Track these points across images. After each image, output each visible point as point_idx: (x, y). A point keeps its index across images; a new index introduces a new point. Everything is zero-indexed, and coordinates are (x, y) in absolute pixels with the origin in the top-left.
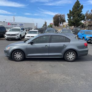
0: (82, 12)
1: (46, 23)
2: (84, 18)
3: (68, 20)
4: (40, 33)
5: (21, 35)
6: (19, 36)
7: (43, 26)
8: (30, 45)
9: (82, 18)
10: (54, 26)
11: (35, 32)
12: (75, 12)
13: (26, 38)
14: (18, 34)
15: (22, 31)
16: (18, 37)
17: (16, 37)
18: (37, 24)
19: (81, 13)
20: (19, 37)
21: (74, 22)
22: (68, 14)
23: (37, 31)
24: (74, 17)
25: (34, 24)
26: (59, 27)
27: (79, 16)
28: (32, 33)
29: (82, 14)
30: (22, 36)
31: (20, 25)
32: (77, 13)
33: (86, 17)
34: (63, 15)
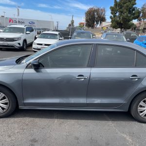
0: (135, 4)
1: (73, 22)
2: (139, 16)
3: (111, 17)
4: (63, 38)
5: (25, 41)
6: (21, 42)
7: (68, 26)
8: (32, 71)
9: (135, 15)
10: (86, 28)
11: (53, 36)
12: (124, 3)
13: (34, 46)
14: (19, 39)
15: (27, 32)
16: (19, 44)
17: (15, 44)
18: (57, 22)
19: (134, 6)
20: (21, 45)
21: (122, 22)
22: (111, 8)
23: (57, 33)
24: (121, 12)
25: (53, 22)
26: (94, 29)
27: (130, 12)
28: (47, 38)
29: (135, 8)
30: (28, 43)
31: (29, 23)
32: (127, 6)
33: (142, 14)
34: (101, 10)
